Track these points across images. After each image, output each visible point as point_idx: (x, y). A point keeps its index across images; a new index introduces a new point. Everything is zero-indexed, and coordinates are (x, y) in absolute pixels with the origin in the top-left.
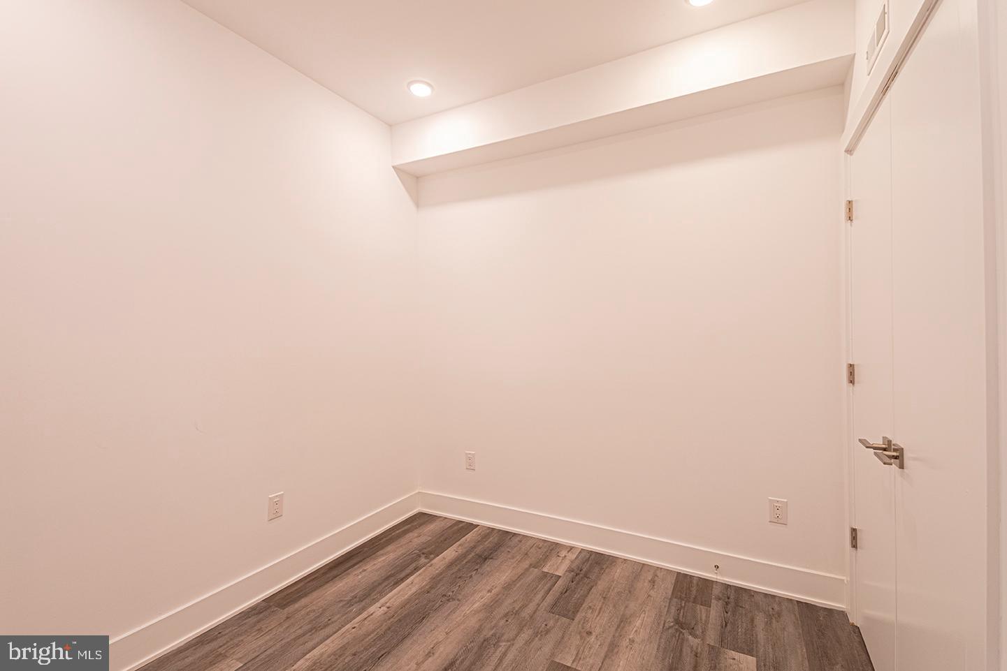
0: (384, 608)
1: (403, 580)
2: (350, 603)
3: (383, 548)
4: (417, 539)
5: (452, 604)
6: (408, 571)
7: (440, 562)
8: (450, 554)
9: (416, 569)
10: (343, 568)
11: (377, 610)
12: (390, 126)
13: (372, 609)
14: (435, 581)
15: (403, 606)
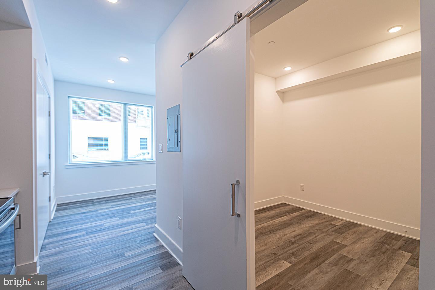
0: (278, 221)
1: (282, 217)
2: (268, 218)
3: (274, 209)
4: (284, 209)
5: (299, 224)
6: (283, 215)
7: (293, 215)
8: (296, 214)
9: (286, 215)
10: (263, 211)
11: (276, 221)
12: (275, 78)
13: (275, 220)
14: (292, 219)
15: (284, 221)
